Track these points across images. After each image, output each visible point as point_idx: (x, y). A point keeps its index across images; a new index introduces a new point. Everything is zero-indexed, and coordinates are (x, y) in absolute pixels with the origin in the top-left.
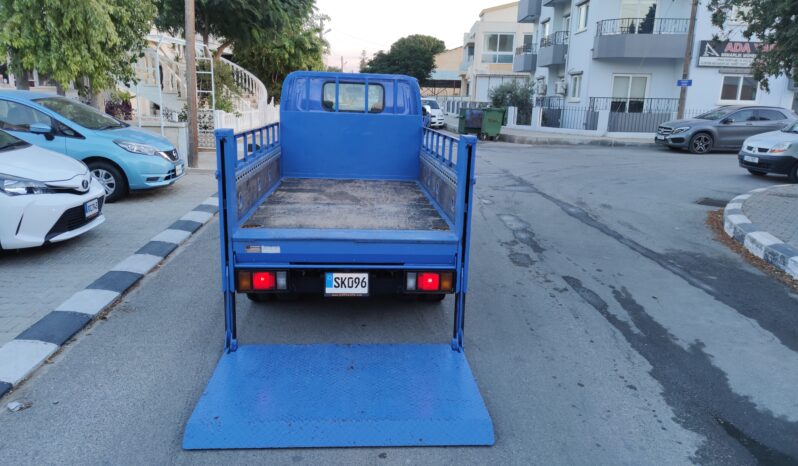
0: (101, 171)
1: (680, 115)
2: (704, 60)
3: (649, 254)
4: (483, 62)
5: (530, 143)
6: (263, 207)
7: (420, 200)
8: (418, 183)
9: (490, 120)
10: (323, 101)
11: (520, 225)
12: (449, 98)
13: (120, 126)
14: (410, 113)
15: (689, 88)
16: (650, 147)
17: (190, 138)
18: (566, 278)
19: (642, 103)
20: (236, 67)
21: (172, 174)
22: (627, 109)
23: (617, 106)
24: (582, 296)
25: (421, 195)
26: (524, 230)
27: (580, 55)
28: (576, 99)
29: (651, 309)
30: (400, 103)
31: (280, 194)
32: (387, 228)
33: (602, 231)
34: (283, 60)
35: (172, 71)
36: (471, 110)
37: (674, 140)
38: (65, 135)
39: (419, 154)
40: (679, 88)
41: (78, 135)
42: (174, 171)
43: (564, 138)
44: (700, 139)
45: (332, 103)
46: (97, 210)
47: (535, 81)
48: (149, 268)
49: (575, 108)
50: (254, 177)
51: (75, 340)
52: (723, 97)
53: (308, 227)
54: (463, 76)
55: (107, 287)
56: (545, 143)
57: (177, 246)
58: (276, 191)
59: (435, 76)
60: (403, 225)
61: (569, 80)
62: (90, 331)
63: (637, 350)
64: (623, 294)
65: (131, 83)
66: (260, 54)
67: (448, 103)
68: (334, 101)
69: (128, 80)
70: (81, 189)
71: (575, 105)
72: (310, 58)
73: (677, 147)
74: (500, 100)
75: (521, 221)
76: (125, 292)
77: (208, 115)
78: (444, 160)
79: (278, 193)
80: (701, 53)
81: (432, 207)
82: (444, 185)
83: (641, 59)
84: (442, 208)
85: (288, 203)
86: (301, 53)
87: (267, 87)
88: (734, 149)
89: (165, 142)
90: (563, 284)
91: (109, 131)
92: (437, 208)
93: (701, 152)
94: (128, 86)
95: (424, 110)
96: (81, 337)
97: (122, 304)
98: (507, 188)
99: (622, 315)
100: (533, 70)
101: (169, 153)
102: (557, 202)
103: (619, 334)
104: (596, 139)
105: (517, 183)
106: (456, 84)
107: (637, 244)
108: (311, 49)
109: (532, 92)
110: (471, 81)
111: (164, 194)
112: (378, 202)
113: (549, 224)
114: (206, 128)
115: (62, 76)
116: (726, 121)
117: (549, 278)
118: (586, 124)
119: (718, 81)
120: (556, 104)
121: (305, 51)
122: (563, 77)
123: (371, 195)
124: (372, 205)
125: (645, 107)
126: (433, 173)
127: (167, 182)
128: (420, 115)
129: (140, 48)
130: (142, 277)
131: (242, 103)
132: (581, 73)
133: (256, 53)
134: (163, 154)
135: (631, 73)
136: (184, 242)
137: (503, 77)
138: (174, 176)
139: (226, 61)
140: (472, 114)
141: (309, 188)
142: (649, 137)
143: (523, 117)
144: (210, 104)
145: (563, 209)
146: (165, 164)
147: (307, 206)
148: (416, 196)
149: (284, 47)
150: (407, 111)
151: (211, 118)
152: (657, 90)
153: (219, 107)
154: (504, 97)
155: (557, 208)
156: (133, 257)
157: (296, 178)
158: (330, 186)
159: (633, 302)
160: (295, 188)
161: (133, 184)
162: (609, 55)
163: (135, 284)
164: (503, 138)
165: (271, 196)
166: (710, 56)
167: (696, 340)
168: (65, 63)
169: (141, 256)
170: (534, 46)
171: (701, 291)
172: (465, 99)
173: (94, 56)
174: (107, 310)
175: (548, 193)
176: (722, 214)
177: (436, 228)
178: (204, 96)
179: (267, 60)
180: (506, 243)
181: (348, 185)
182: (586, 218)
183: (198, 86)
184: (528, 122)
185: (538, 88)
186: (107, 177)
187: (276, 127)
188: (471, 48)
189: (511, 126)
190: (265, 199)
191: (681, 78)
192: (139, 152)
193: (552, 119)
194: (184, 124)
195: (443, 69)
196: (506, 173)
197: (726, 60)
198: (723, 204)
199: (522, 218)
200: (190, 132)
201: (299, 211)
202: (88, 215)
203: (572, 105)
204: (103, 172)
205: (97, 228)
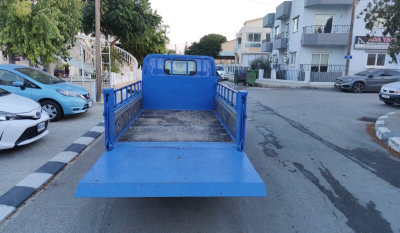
0: (49, 105)
1: (347, 74)
2: (358, 46)
3: (338, 149)
4: (246, 46)
5: (271, 87)
6: (131, 128)
7: (215, 122)
8: (214, 112)
9: (250, 76)
10: (164, 69)
11: (268, 133)
12: (229, 65)
13: (60, 82)
14: (210, 75)
15: (351, 60)
16: (332, 89)
17: (97, 87)
18: (295, 164)
19: (327, 67)
20: (122, 50)
21: (87, 106)
22: (319, 70)
23: (314, 69)
24: (304, 175)
25: (216, 119)
26: (271, 136)
27: (295, 44)
28: (293, 65)
29: (344, 183)
30: (205, 70)
31: (141, 119)
32: (198, 141)
33: (312, 136)
34: (146, 47)
35: (89, 53)
36: (240, 71)
37: (344, 86)
38: (31, 87)
39: (215, 97)
40: (346, 60)
41: (38, 87)
42: (88, 105)
43: (288, 85)
44: (357, 85)
45: (169, 71)
46: (44, 128)
47: (272, 56)
48: (70, 160)
49: (293, 70)
50: (127, 112)
51: (25, 204)
52: (368, 64)
53: (155, 141)
54: (236, 54)
55: (46, 172)
56: (278, 87)
57: (87, 146)
58: (139, 118)
59: (222, 54)
60: (207, 139)
61: (289, 56)
62: (34, 198)
63: (338, 208)
64: (327, 174)
65: (67, 59)
66: (134, 44)
67: (229, 67)
68: (170, 69)
69: (66, 58)
70: (36, 117)
71: (293, 68)
72: (160, 46)
73: (346, 89)
74: (255, 66)
75: (268, 130)
76: (55, 174)
77: (107, 75)
78: (229, 102)
79: (140, 119)
80: (356, 43)
81: (222, 126)
82: (228, 115)
83: (326, 45)
84: (228, 128)
85: (145, 125)
86: (155, 43)
87: (138, 60)
88: (376, 90)
89: (83, 90)
90: (293, 167)
91: (55, 85)
92: (225, 127)
93: (358, 92)
94: (66, 61)
95: (217, 73)
96: (28, 202)
97: (54, 181)
98: (260, 112)
99: (327, 186)
100: (271, 51)
101: (85, 96)
102: (287, 119)
103: (327, 197)
104: (304, 85)
105: (265, 109)
106: (233, 58)
107: (331, 144)
108: (160, 41)
109: (271, 62)
110: (240, 56)
111: (82, 117)
112: (194, 124)
113: (284, 132)
114: (106, 81)
115: (30, 57)
116: (371, 77)
117: (286, 164)
118: (298, 78)
119: (365, 56)
120: (283, 68)
121: (157, 43)
122: (286, 54)
123: (189, 120)
124: (190, 125)
125: (328, 69)
126: (222, 108)
127: (84, 111)
128: (215, 76)
129: (72, 42)
130: (66, 164)
131: (125, 68)
132: (296, 52)
133: (133, 44)
134: (82, 96)
135: (321, 52)
136: (91, 144)
137: (256, 54)
138: (88, 107)
139: (117, 48)
140: (241, 73)
141: (156, 115)
142: (331, 84)
143: (267, 74)
144: (108, 69)
145: (290, 124)
146: (83, 101)
147: (155, 127)
148: (214, 120)
149: (146, 40)
150: (208, 74)
151: (108, 76)
152: (334, 61)
153: (113, 71)
154: (257, 65)
155: (287, 123)
156: (62, 153)
157: (150, 110)
158: (167, 114)
159: (333, 178)
160: (149, 115)
161: (66, 112)
162: (309, 43)
163: (62, 169)
164: (257, 85)
165: (136, 121)
166: (361, 43)
167: (370, 202)
168: (33, 50)
169: (66, 152)
170: (271, 39)
171: (369, 171)
172: (237, 65)
173: (47, 46)
174: (45, 185)
175: (282, 114)
176: (374, 126)
177: (225, 141)
178: (105, 65)
179: (138, 47)
180: (262, 143)
181: (177, 113)
182: (302, 129)
183: (102, 60)
184: (269, 77)
185: (274, 60)
186: (52, 108)
187: (140, 84)
188: (239, 40)
189: (261, 79)
190: (132, 123)
191: (346, 55)
192: (70, 96)
193: (281, 75)
194: (94, 80)
195: (226, 50)
196: (259, 104)
197: (369, 45)
198: (374, 120)
199: (269, 129)
200: (97, 84)
201: (150, 130)
202: (39, 130)
203: (291, 68)
204: (50, 106)
205: (45, 137)
